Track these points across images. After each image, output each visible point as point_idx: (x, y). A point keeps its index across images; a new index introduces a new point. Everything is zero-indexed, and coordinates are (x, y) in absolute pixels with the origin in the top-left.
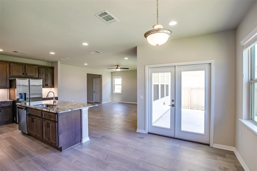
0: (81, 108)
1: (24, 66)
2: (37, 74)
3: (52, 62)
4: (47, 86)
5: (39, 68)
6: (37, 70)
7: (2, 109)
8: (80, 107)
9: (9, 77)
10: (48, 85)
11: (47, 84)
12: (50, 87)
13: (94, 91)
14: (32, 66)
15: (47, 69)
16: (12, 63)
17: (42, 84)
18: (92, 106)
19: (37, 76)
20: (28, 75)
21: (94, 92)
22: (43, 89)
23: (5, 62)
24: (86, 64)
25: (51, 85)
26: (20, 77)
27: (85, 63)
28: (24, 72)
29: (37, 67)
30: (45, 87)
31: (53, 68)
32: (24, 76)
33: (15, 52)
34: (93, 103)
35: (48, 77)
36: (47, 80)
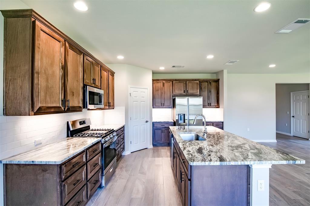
0: (247, 163)
1: (185, 82)
2: (198, 91)
3: (217, 73)
4: (210, 106)
5: (201, 82)
6: (198, 86)
7: (165, 130)
8: (245, 158)
9: (173, 96)
10: (212, 105)
11: (210, 103)
12: (214, 107)
13: (292, 115)
14: (192, 82)
15: (210, 83)
16: (174, 81)
17: (202, 103)
18: (285, 162)
19: (198, 93)
20: (189, 92)
21: (293, 117)
22: (204, 109)
23: (168, 81)
24: (272, 66)
25: (215, 104)
26: (181, 96)
27: (271, 63)
28: (185, 89)
29: (198, 82)
30: (208, 106)
31: (217, 81)
32: (185, 94)
33: (173, 67)
34: (290, 136)
35: (211, 94)
36: (210, 97)
